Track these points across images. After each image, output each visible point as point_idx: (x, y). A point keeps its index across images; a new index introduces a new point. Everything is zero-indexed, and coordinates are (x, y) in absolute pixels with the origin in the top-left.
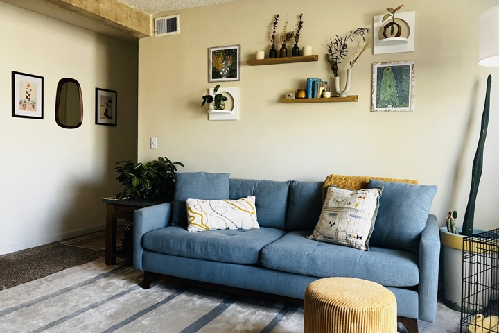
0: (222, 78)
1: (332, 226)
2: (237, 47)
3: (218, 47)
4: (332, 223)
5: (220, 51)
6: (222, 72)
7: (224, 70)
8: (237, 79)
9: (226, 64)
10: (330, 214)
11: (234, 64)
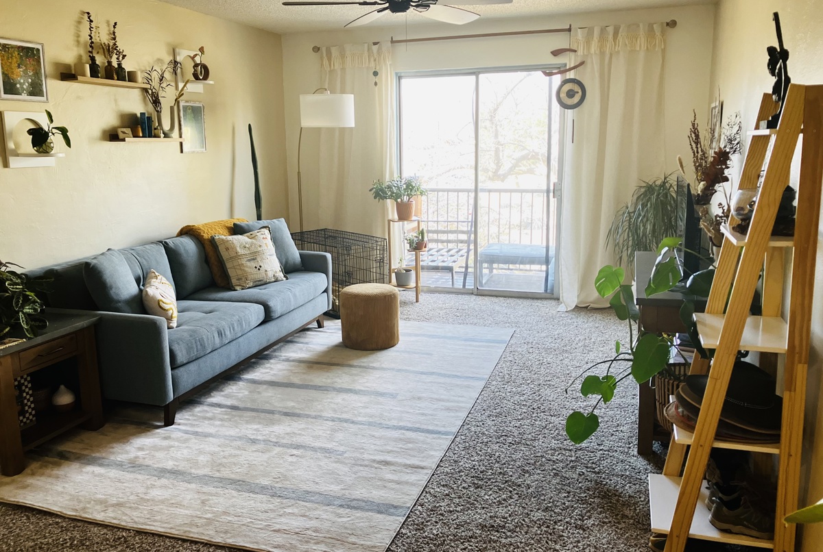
0: (20, 94)
1: (259, 269)
2: (39, 47)
3: (9, 39)
4: (258, 267)
5: (13, 47)
6: (20, 84)
7: (23, 81)
8: (44, 99)
9: (25, 72)
10: (249, 260)
11: (37, 74)
